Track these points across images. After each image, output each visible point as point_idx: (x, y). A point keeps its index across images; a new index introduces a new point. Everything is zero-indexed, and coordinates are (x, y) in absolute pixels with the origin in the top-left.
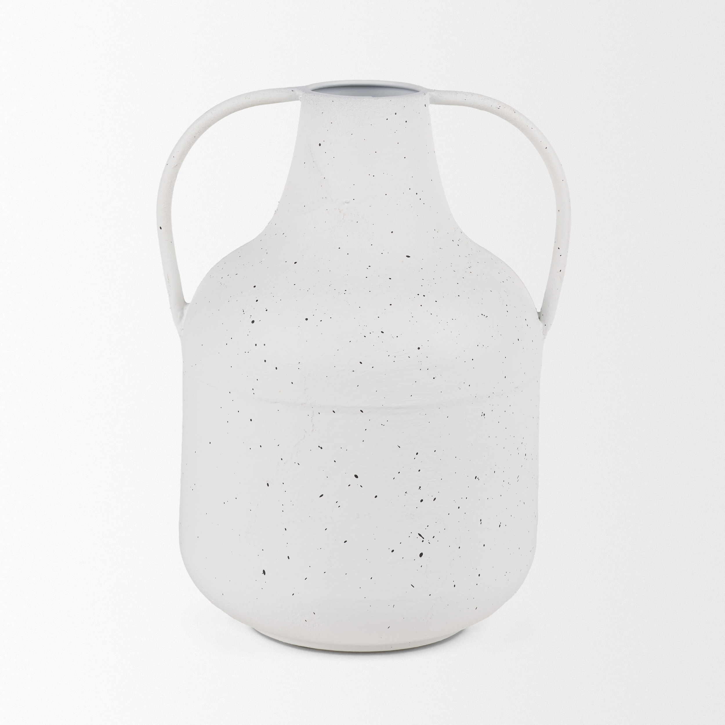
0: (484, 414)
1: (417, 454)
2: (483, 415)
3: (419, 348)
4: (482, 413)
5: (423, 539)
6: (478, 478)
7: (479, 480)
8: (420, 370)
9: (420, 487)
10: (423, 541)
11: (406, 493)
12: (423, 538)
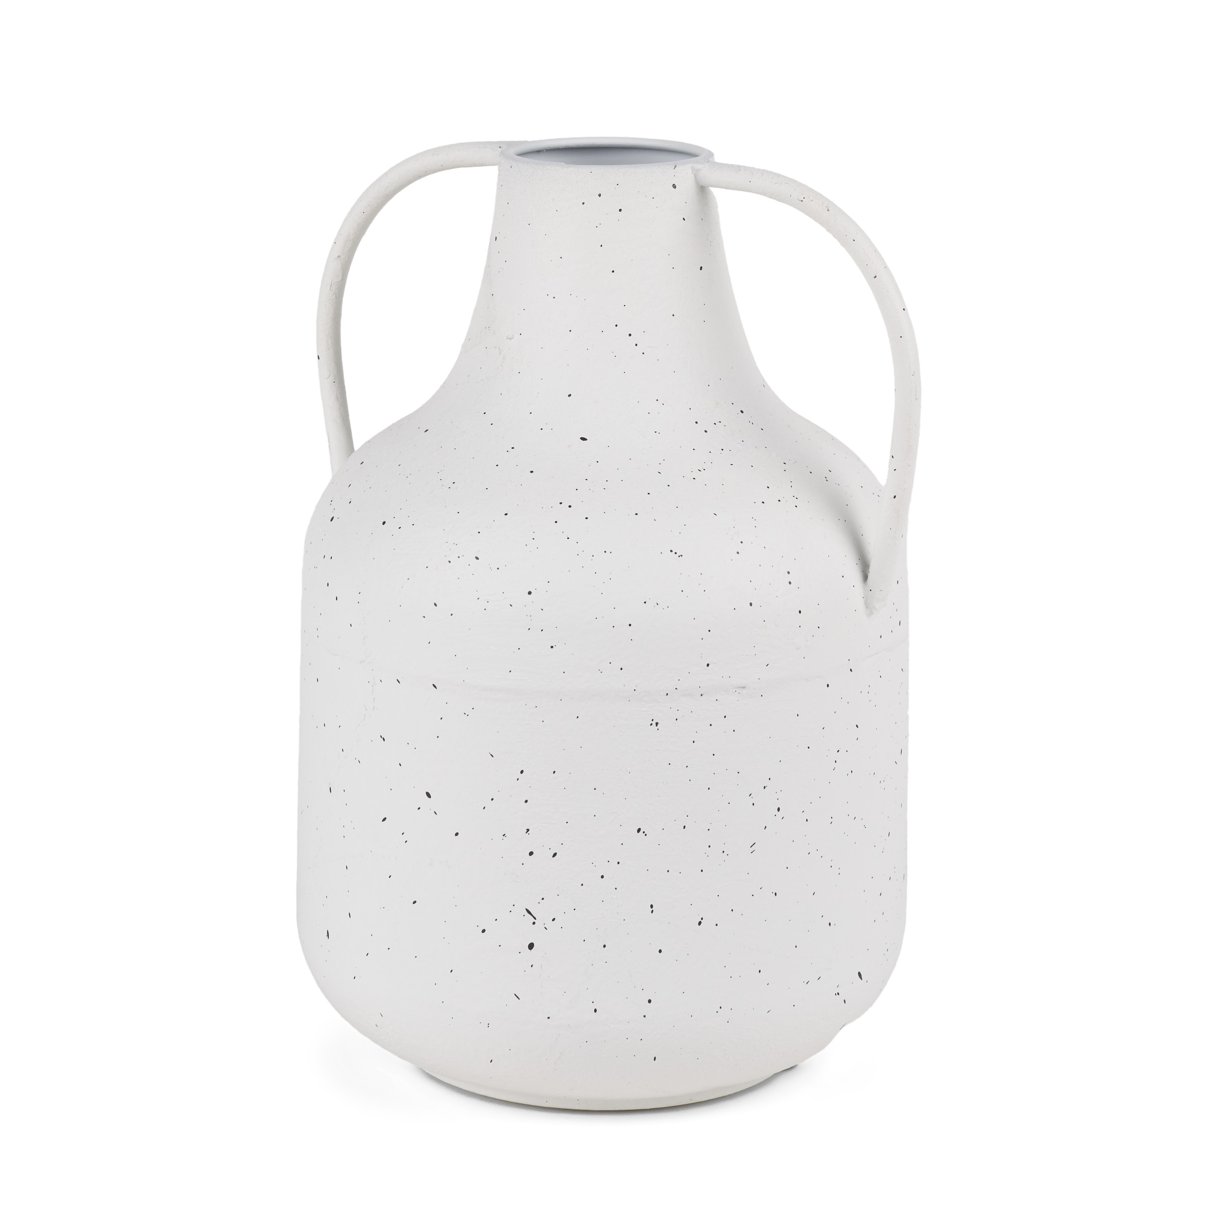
0: (657, 724)
1: (522, 772)
2: (654, 724)
3: (530, 593)
4: (653, 720)
5: (534, 921)
6: (644, 832)
7: (646, 835)
8: (529, 629)
9: (528, 830)
10: (534, 923)
11: (504, 835)
12: (535, 918)
